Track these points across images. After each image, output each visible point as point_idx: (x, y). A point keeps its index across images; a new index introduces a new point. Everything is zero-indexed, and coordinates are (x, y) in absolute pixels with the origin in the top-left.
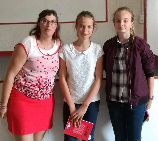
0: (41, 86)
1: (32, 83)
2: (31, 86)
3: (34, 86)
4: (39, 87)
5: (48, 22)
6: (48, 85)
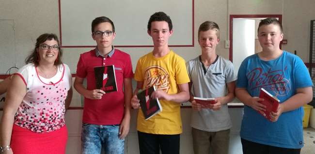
0: (46, 121)
1: (35, 118)
2: (34, 122)
3: (38, 122)
4: (44, 122)
5: (49, 47)
6: (55, 118)
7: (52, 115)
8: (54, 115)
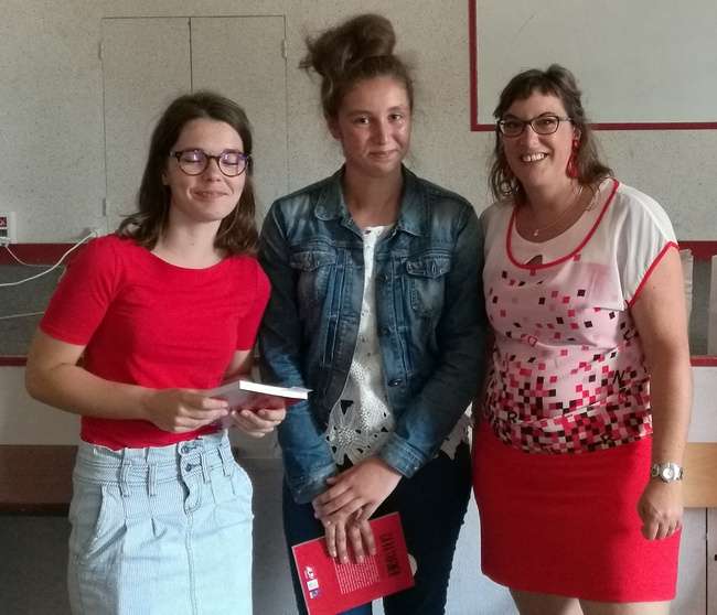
7: (527, 386)
8: (533, 386)
